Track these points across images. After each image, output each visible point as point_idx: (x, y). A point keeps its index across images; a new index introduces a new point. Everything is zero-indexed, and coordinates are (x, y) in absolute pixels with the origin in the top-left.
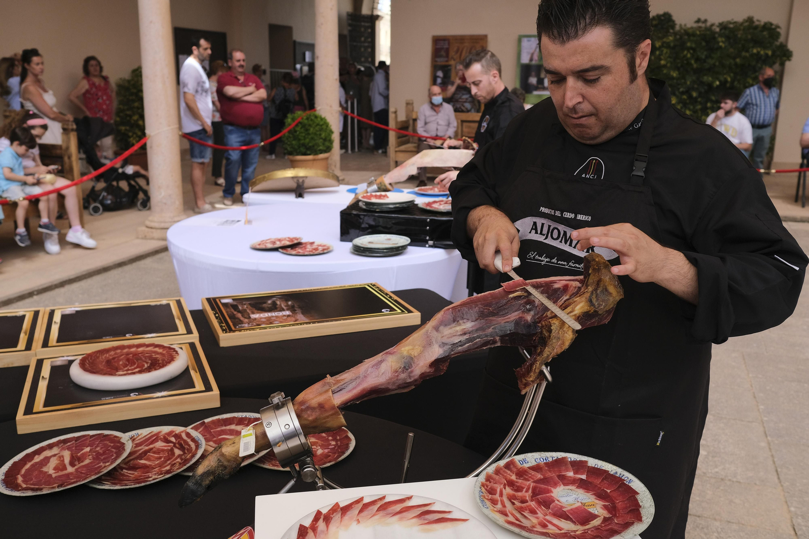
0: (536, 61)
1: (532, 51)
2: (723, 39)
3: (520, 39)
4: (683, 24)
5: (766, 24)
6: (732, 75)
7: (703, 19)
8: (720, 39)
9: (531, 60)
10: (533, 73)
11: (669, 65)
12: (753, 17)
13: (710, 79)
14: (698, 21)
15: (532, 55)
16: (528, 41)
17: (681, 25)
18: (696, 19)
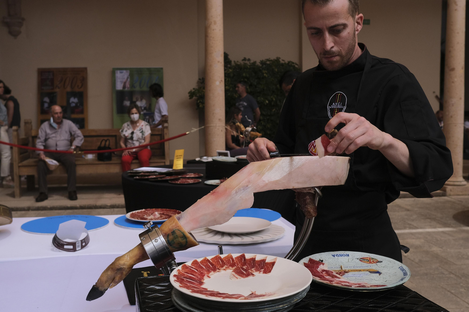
0: (128, 88)
1: (124, 80)
2: (266, 72)
3: (113, 72)
4: (236, 61)
5: (289, 62)
6: (275, 96)
7: (247, 58)
8: (264, 71)
9: (124, 87)
10: (127, 98)
11: (231, 89)
12: (280, 58)
13: (262, 99)
14: (245, 59)
15: (125, 83)
16: (121, 73)
17: (234, 61)
18: (243, 58)
